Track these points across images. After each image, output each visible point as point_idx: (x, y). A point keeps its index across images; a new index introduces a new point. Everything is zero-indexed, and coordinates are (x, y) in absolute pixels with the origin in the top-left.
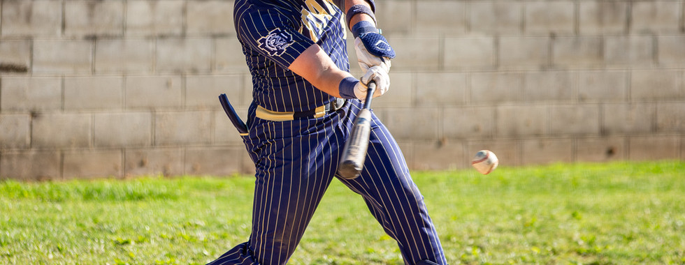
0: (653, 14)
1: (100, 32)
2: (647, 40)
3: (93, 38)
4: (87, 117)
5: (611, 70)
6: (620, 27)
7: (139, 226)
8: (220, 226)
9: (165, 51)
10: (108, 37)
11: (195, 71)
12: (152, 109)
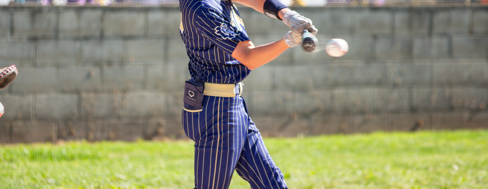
0: (449, 22)
1: (39, 34)
2: (445, 41)
3: (34, 39)
4: (29, 99)
5: (418, 63)
6: (425, 31)
7: (77, 179)
8: (138, 180)
9: (88, 49)
10: (45, 38)
11: (110, 63)
12: (78, 92)
